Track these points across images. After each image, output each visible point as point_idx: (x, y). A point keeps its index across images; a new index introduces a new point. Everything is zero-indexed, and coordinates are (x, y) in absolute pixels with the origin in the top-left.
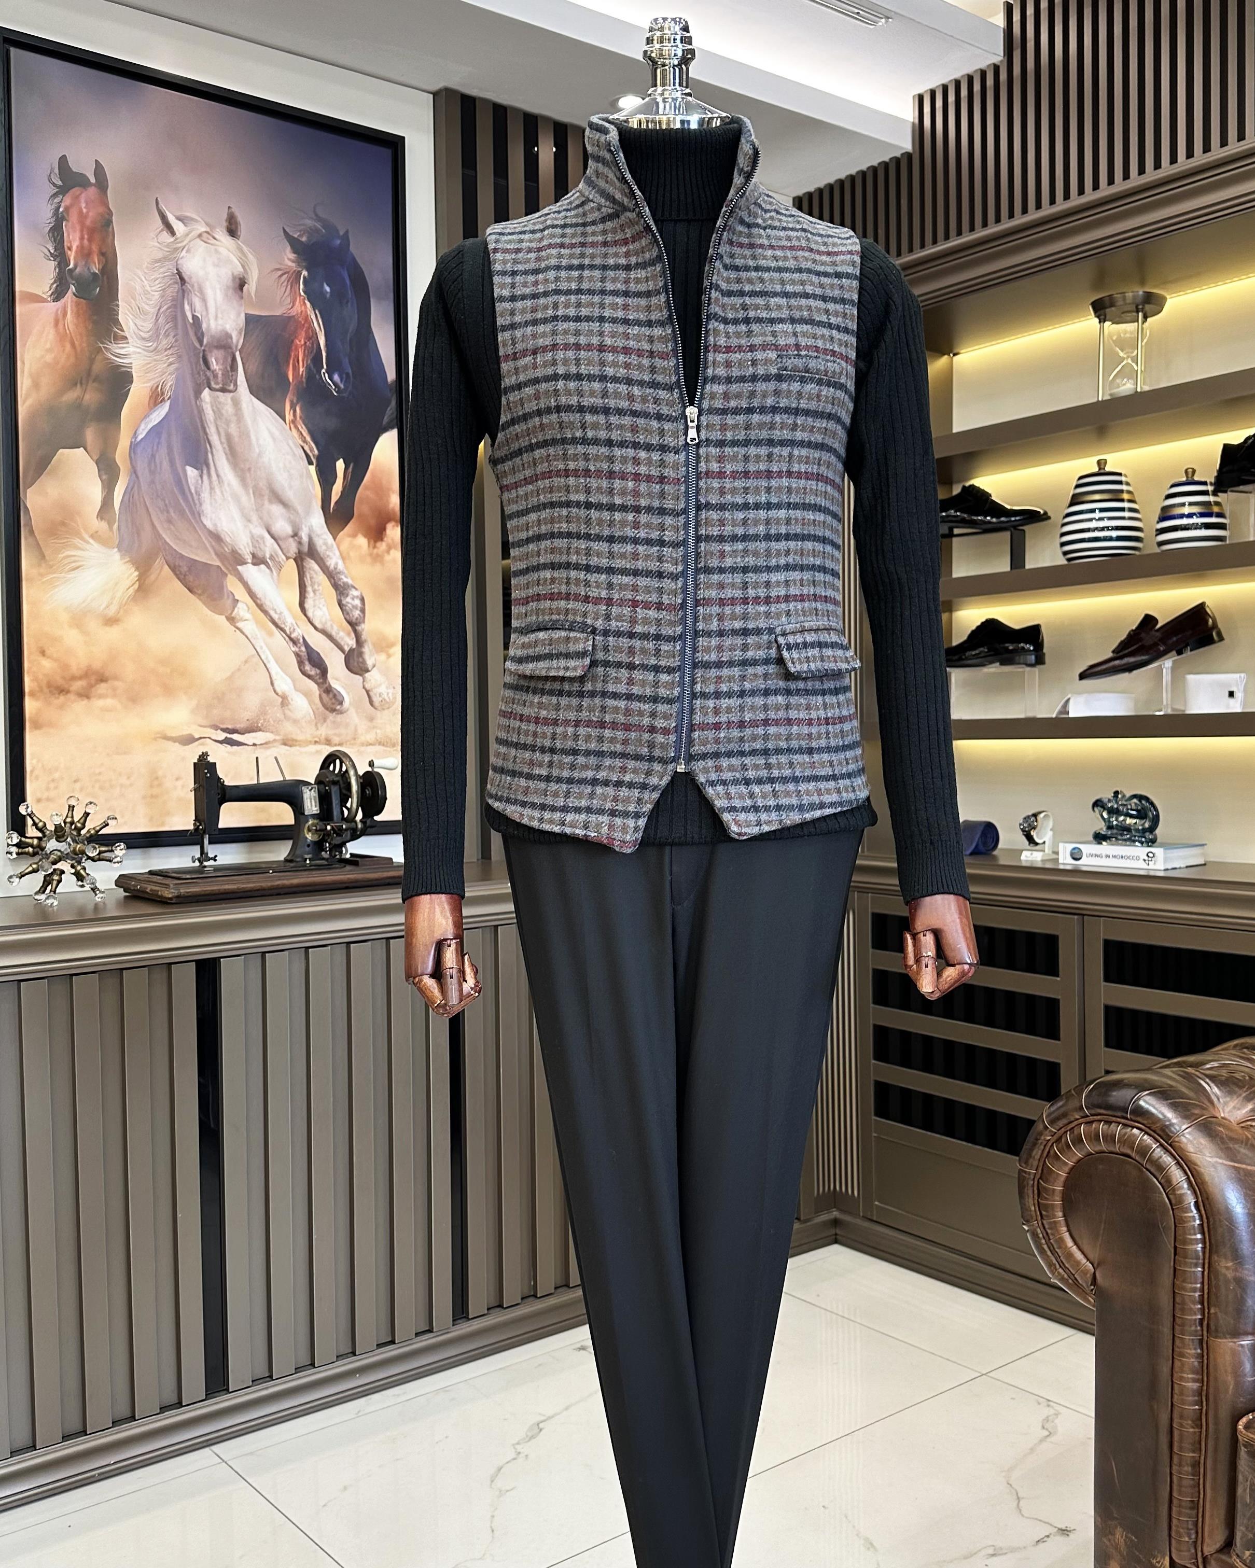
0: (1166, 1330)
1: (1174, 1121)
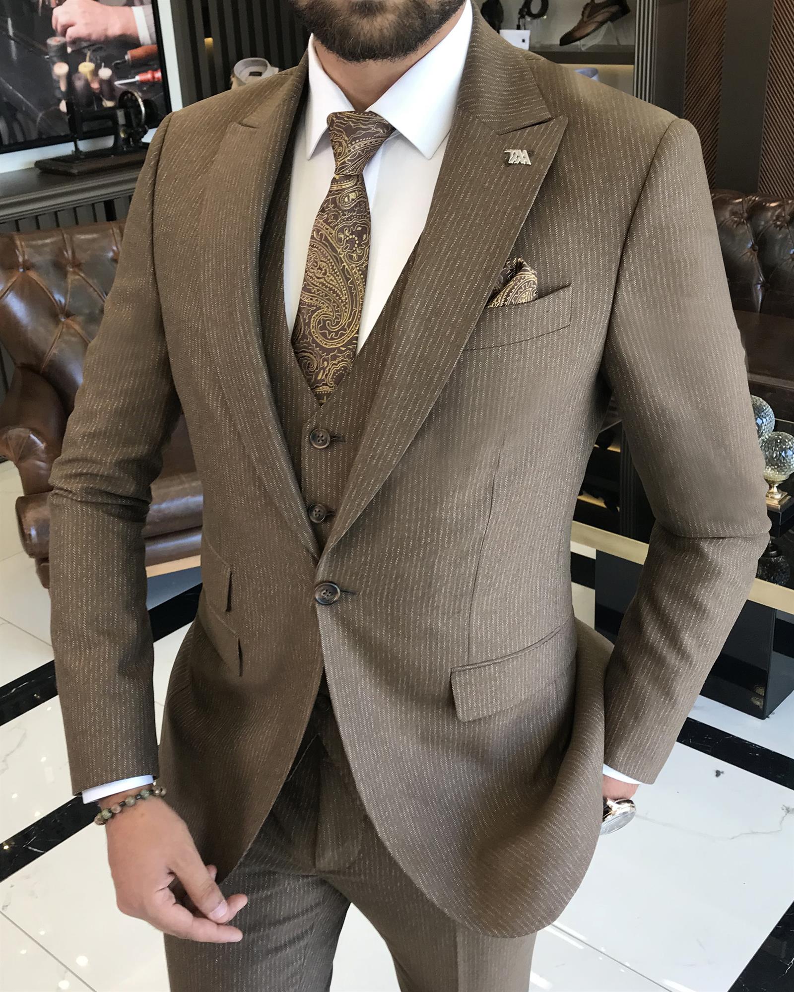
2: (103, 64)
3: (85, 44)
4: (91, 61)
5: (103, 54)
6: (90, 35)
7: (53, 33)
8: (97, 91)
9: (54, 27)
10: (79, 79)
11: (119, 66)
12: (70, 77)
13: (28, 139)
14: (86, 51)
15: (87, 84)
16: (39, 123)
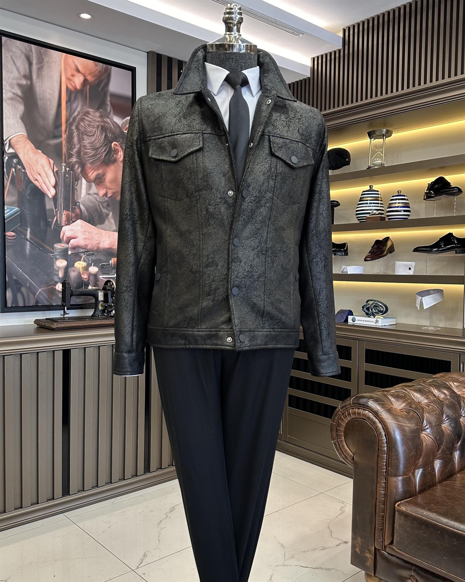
0: (375, 475)
1: (379, 409)
2: (93, 264)
3: (82, 250)
4: (84, 261)
5: (94, 258)
6: (86, 245)
7: (60, 241)
8: (86, 280)
9: (61, 238)
10: (74, 271)
11: (105, 267)
12: (66, 270)
13: (27, 305)
14: (82, 254)
15: (79, 275)
16: (38, 296)
